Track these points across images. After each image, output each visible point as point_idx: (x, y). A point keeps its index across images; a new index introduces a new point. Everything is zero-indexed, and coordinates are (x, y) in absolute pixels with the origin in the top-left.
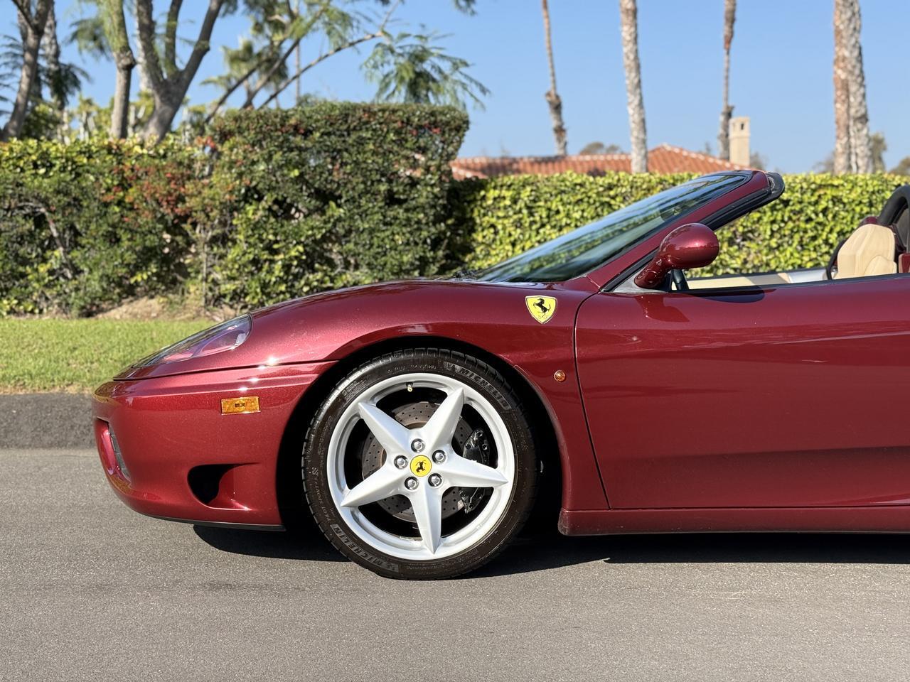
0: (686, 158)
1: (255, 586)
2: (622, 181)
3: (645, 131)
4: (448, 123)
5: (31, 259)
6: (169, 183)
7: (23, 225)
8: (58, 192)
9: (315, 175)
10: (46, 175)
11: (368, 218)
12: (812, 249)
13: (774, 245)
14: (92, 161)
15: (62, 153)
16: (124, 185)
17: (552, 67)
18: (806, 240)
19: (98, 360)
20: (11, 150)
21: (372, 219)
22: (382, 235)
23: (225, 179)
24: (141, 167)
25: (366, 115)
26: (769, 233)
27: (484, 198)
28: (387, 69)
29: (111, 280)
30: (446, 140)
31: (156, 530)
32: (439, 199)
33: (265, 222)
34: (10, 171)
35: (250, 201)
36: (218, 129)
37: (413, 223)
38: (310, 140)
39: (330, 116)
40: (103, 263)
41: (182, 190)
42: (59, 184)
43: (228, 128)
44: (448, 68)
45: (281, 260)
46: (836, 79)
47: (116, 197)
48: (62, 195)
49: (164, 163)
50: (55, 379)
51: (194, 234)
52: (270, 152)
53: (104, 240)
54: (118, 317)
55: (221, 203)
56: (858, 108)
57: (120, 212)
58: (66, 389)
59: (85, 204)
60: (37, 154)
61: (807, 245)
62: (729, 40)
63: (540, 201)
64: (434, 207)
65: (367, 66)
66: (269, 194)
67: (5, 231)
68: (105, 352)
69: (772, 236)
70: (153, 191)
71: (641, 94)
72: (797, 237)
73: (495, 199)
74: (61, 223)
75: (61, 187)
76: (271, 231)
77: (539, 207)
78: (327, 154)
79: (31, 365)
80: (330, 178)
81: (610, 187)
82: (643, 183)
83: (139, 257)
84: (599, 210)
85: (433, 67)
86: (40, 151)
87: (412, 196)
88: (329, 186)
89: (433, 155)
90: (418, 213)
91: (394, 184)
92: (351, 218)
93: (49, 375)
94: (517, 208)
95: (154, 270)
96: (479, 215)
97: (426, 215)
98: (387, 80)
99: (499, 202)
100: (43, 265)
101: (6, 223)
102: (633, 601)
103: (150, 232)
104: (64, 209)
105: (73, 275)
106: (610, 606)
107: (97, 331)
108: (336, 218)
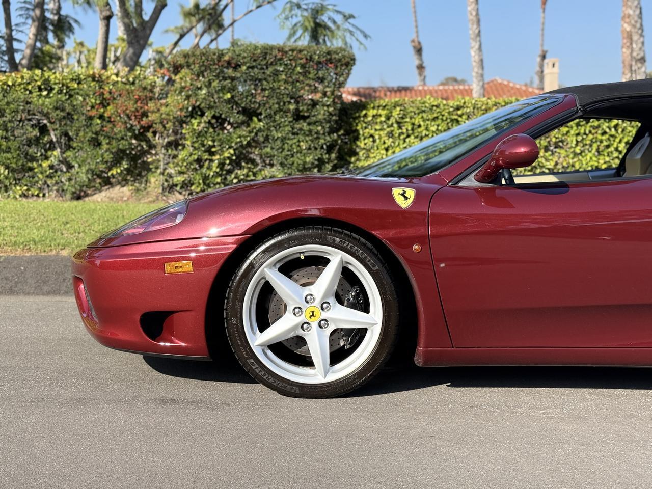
0: (512, 88)
1: (193, 402)
2: (467, 104)
3: (483, 68)
4: (340, 60)
5: (37, 157)
6: (136, 102)
7: (31, 132)
8: (56, 108)
9: (243, 98)
10: (47, 96)
11: (281, 129)
12: (606, 154)
13: (578, 152)
14: (81, 86)
15: (59, 80)
16: (104, 104)
17: (416, 21)
18: (601, 148)
19: (84, 231)
20: (22, 78)
21: (284, 131)
22: (290, 142)
23: (177, 100)
24: (116, 91)
25: (280, 54)
26: (574, 142)
27: (365, 116)
28: (295, 20)
29: (94, 173)
30: (338, 72)
32: (333, 116)
33: (206, 132)
34: (22, 93)
35: (195, 116)
36: (172, 63)
37: (313, 133)
38: (239, 72)
39: (254, 54)
40: (89, 161)
41: (146, 108)
42: (57, 102)
43: (179, 62)
44: (340, 20)
45: (218, 159)
46: (623, 31)
47: (98, 113)
48: (59, 110)
49: (133, 88)
50: (53, 245)
51: (155, 140)
52: (210, 80)
53: (90, 144)
54: (99, 200)
55: (174, 118)
56: (639, 52)
57: (101, 123)
58: (60, 252)
59: (76, 117)
60: (41, 81)
61: (602, 151)
62: (544, 2)
63: (407, 118)
64: (329, 122)
65: (279, 18)
66: (209, 112)
67: (18, 137)
68: (89, 226)
69: (577, 145)
70: (125, 108)
71: (480, 41)
72: (595, 146)
73: (374, 116)
74: (58, 132)
75: (58, 105)
76: (210, 139)
77: (406, 122)
78: (251, 82)
79: (35, 234)
80: (253, 100)
81: (458, 108)
82: (482, 105)
83: (114, 156)
84: (450, 124)
85: (329, 19)
86: (43, 79)
87: (313, 113)
88: (252, 106)
89: (329, 83)
90: (317, 126)
91: (300, 105)
92: (269, 129)
93: (48, 242)
94: (390, 123)
95: (126, 166)
96: (362, 128)
97: (323, 127)
98: (296, 28)
99: (376, 119)
100: (46, 161)
101: (19, 131)
102: (475, 417)
103: (122, 138)
104: (60, 121)
105: (67, 169)
106: (457, 421)
107: (83, 210)
108: (257, 129)
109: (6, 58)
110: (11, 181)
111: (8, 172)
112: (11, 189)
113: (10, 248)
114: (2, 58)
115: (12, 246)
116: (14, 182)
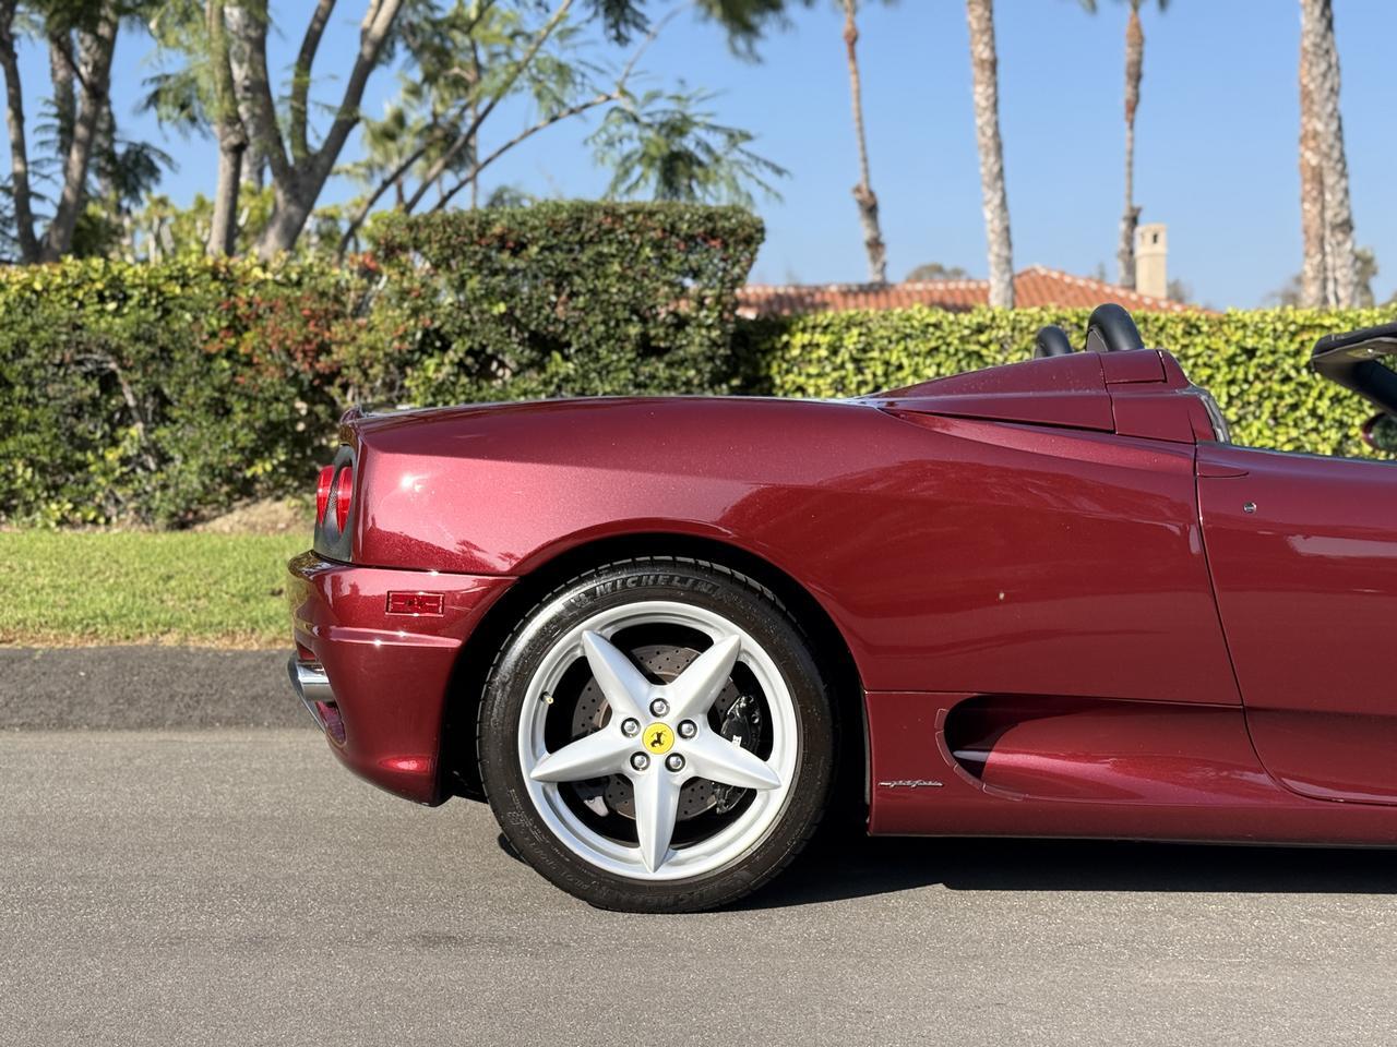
0: (1070, 286)
1: (492, 940)
2: (998, 320)
3: (1010, 246)
4: (733, 232)
5: (93, 440)
6: (306, 323)
7: (82, 389)
8: (136, 338)
9: (531, 312)
10: (117, 313)
11: (611, 376)
12: (1291, 423)
13: (1234, 418)
14: (188, 291)
15: (141, 278)
16: (237, 327)
17: (863, 148)
18: (1282, 410)
19: (207, 595)
20: (65, 274)
21: (618, 379)
23: (393, 318)
24: (263, 300)
25: (609, 220)
26: (1225, 399)
27: (787, 345)
28: (627, 147)
29: (217, 472)
30: (730, 257)
31: (326, 853)
32: (719, 347)
33: (453, 384)
34: (63, 306)
35: (430, 351)
36: (382, 242)
37: (679, 384)
38: (522, 258)
39: (553, 221)
40: (205, 446)
41: (327, 334)
42: (139, 325)
43: (398, 240)
44: (721, 144)
46: (1304, 166)
47: (223, 346)
48: (142, 342)
49: (299, 294)
50: (144, 624)
51: (344, 402)
52: (462, 276)
53: (207, 412)
54: (227, 529)
55: (386, 355)
56: (1338, 210)
57: (231, 368)
58: (161, 638)
59: (177, 356)
60: (105, 281)
61: (1283, 417)
62: (1132, 107)
63: (873, 350)
64: (711, 359)
65: (594, 142)
66: (460, 341)
67: (55, 398)
68: (215, 583)
69: (1229, 404)
70: (281, 336)
71: (1003, 190)
72: (1268, 405)
73: (803, 347)
74: (140, 386)
75: (141, 331)
76: (463, 397)
77: (872, 359)
78: (549, 279)
79: (105, 603)
80: (553, 316)
81: (980, 329)
82: (1031, 323)
83: (259, 438)
84: (964, 363)
85: (698, 144)
86: (109, 276)
87: (678, 343)
88: (551, 328)
89: (710, 280)
90: (687, 369)
91: (651, 324)
92: (585, 376)
93: (133, 617)
94: (838, 360)
95: (283, 458)
96: (779, 373)
97: (699, 371)
98: (628, 164)
99: (810, 352)
100: (113, 449)
101: (57, 386)
102: (1080, 964)
103: (277, 399)
104: (145, 364)
105: (159, 465)
106: (1046, 972)
107: (201, 551)
108: (561, 376)
109: (14, 232)
110: (39, 491)
111: (33, 473)
112: (39, 508)
113: (54, 632)
114: (4, 233)
115: (58, 627)
116: (45, 494)
